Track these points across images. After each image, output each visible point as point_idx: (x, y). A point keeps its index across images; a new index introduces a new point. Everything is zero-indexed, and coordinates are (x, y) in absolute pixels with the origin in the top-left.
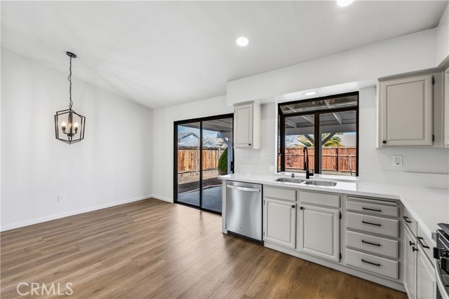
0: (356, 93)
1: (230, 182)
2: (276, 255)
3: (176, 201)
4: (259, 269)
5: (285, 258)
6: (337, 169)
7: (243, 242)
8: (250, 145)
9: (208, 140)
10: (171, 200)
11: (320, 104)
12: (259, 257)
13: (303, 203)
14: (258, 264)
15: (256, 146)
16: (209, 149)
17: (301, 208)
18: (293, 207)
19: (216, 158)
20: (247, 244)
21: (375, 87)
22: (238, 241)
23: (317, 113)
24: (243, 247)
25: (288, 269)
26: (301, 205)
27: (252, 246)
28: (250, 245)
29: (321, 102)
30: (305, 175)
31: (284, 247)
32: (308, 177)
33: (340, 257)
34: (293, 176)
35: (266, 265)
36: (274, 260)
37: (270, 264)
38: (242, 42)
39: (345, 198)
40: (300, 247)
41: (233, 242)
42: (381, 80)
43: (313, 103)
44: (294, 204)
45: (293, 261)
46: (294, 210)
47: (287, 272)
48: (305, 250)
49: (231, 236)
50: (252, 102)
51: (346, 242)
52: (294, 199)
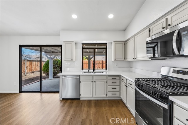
0: (106, 44)
1: (65, 76)
2: (86, 101)
3: (21, 91)
4: (83, 108)
5: (89, 101)
6: (102, 68)
7: (71, 101)
8: (72, 59)
9: (28, 56)
10: (18, 91)
11: (94, 46)
12: (80, 104)
13: (95, 80)
14: (81, 106)
15: (74, 60)
16: (34, 61)
17: (95, 82)
18: (92, 82)
19: (38, 66)
20: (73, 101)
21: (111, 43)
22: (69, 101)
23: (94, 49)
24: (72, 103)
25: (92, 104)
26: (95, 81)
27: (76, 101)
28: (75, 101)
29: (95, 45)
30: (93, 70)
31: (88, 97)
32: (93, 71)
33: (106, 95)
34: (88, 71)
35: (84, 106)
36: (86, 103)
37: (85, 105)
38: (74, 16)
39: (107, 76)
40: (94, 96)
41: (66, 102)
42: (114, 41)
43: (92, 45)
44: (92, 81)
45: (92, 101)
46: (92, 83)
47: (92, 106)
48: (96, 96)
49: (65, 100)
50: (73, 41)
51: (108, 90)
52: (92, 79)
